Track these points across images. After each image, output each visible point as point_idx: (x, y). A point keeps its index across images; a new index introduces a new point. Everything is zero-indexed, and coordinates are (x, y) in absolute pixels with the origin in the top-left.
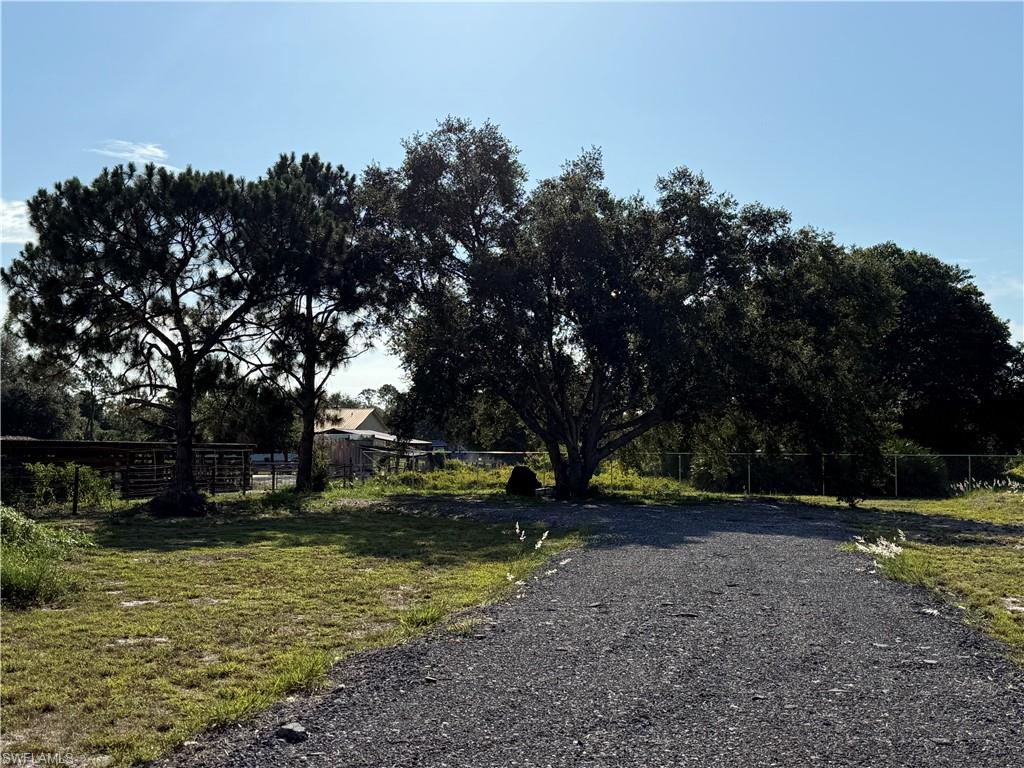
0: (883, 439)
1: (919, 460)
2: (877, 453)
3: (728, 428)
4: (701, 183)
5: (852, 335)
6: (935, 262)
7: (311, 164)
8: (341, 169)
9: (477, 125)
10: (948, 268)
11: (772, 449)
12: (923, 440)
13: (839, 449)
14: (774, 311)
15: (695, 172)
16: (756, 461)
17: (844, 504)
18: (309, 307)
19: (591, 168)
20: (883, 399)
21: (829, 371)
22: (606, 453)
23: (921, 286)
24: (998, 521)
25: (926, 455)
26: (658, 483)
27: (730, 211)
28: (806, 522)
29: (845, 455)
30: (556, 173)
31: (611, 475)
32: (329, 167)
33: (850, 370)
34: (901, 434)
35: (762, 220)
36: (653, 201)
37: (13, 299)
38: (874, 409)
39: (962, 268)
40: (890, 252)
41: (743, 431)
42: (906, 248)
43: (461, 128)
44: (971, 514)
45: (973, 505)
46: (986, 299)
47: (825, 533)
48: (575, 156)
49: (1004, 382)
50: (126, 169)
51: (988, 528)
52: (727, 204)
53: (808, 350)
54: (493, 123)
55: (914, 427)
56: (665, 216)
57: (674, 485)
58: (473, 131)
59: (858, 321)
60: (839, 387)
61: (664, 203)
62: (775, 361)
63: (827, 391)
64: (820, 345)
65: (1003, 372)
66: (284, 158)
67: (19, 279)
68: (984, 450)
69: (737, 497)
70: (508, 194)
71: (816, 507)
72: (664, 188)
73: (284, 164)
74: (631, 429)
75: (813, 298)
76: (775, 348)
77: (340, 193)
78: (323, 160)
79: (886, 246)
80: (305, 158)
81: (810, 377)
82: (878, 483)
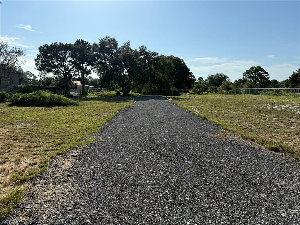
0: (171, 87)
1: (176, 90)
2: (170, 89)
3: (148, 85)
4: (145, 48)
5: (167, 72)
6: (179, 58)
7: (82, 41)
8: (87, 42)
9: (111, 37)
10: (181, 60)
11: (155, 89)
12: (176, 87)
13: (165, 88)
14: (156, 68)
15: (144, 46)
16: (152, 90)
17: (165, 96)
18: (83, 65)
19: (128, 44)
20: (171, 81)
21: (164, 77)
22: (130, 89)
23: (177, 63)
24: (185, 98)
25: (177, 89)
26: (137, 94)
27: (150, 53)
28: (161, 98)
29: (165, 89)
30: (123, 45)
31: (131, 93)
32: (85, 42)
33: (166, 77)
34: (173, 86)
35: (154, 54)
36: (138, 50)
37: (36, 63)
38: (170, 83)
39: (183, 59)
40: (172, 57)
41: (151, 86)
42: (175, 56)
43: (109, 38)
44: (181, 97)
45: (183, 96)
46: (187, 65)
47: (163, 99)
48: (126, 42)
49: (189, 78)
50: (56, 43)
51: (183, 99)
52: (149, 52)
53: (160, 74)
54: (114, 37)
55: (175, 85)
56: (140, 52)
57: (140, 94)
58: (110, 38)
59: (168, 69)
60: (165, 79)
61: (140, 50)
62: (156, 75)
63: (163, 80)
64: (163, 73)
65: (188, 76)
66: (78, 40)
67: (37, 60)
68: (185, 88)
69: (150, 96)
70: (116, 48)
71: (161, 97)
72: (140, 48)
73: (78, 41)
74: (134, 86)
75: (162, 66)
76: (156, 74)
77: (87, 46)
78: (84, 41)
79: (172, 56)
80: (81, 40)
81: (161, 78)
82: (170, 93)
